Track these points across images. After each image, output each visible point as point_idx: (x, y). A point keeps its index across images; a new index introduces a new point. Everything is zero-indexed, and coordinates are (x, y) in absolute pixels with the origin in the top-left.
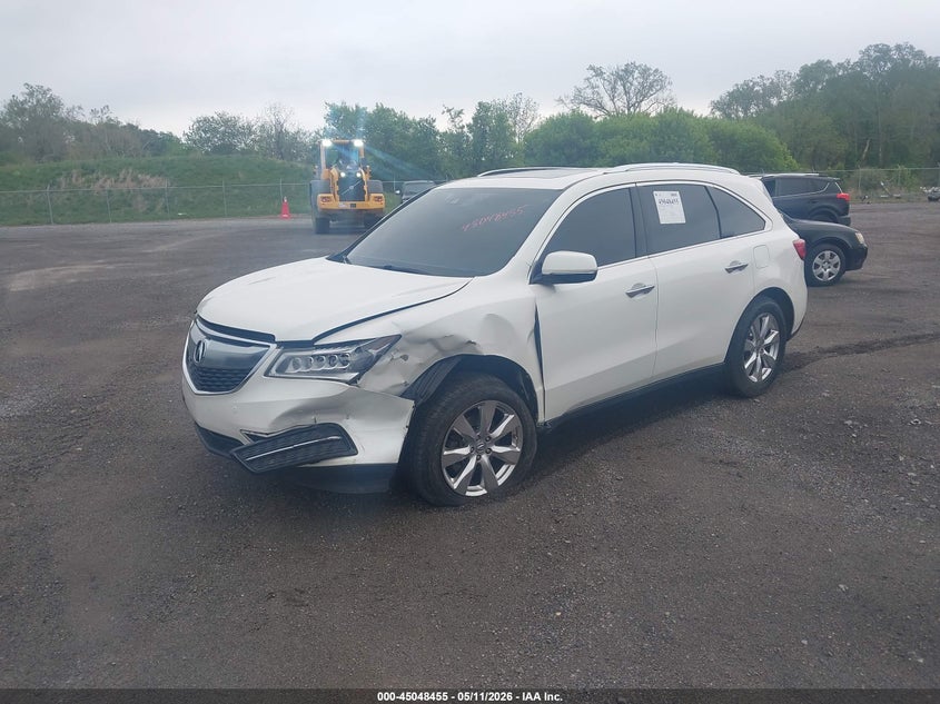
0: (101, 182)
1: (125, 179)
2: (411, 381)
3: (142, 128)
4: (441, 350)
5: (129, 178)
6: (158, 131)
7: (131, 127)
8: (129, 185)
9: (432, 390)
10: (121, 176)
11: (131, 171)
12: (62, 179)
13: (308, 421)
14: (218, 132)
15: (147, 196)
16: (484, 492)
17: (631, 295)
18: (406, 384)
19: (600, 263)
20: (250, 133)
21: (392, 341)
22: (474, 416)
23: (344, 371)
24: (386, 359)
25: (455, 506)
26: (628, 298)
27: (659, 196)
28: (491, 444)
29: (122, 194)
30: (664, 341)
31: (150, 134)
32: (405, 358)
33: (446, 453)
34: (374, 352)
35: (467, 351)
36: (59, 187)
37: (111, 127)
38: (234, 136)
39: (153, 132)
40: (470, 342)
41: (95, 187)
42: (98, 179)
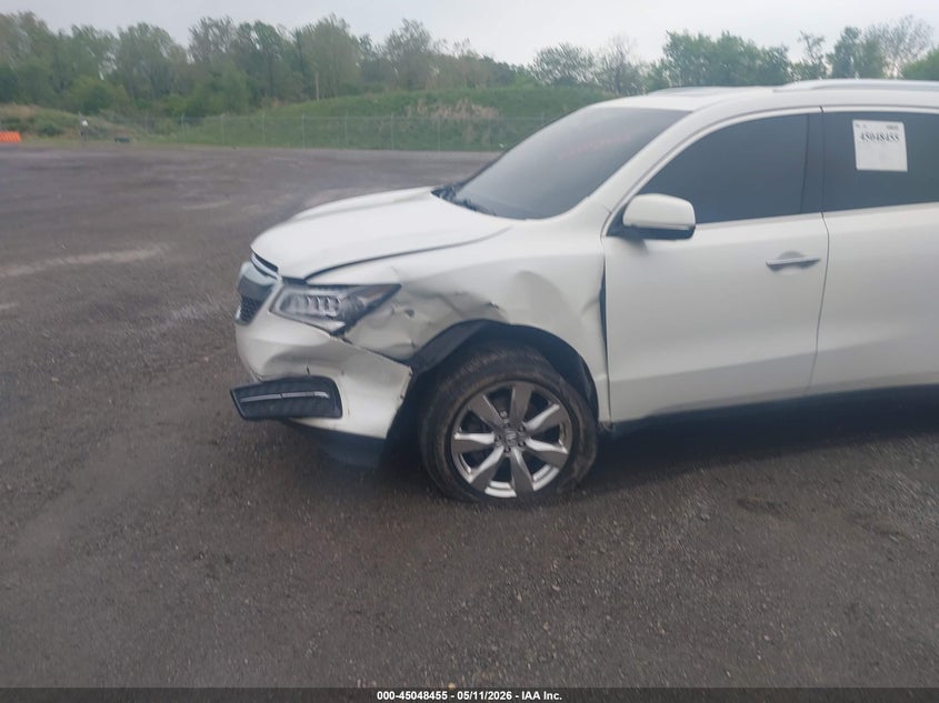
0: (440, 111)
1: (460, 109)
2: (421, 342)
3: (496, 60)
4: (456, 310)
5: (463, 109)
6: (510, 64)
7: (488, 61)
8: (464, 115)
9: (440, 357)
10: (458, 106)
11: (466, 101)
12: (409, 107)
13: (300, 370)
14: (559, 64)
15: (476, 127)
16: (512, 493)
17: (775, 267)
18: (413, 345)
19: (704, 216)
20: (591, 64)
21: (389, 292)
22: (501, 397)
23: (330, 318)
24: (385, 312)
25: (469, 502)
26: (769, 270)
27: (859, 128)
28: (527, 436)
29: (455, 123)
30: (832, 339)
31: (503, 67)
32: (410, 313)
33: (458, 436)
34: (365, 301)
35: (489, 316)
36: (406, 115)
37: (469, 59)
38: (574, 67)
39: (506, 64)
40: (490, 305)
41: (435, 116)
42: (438, 108)
